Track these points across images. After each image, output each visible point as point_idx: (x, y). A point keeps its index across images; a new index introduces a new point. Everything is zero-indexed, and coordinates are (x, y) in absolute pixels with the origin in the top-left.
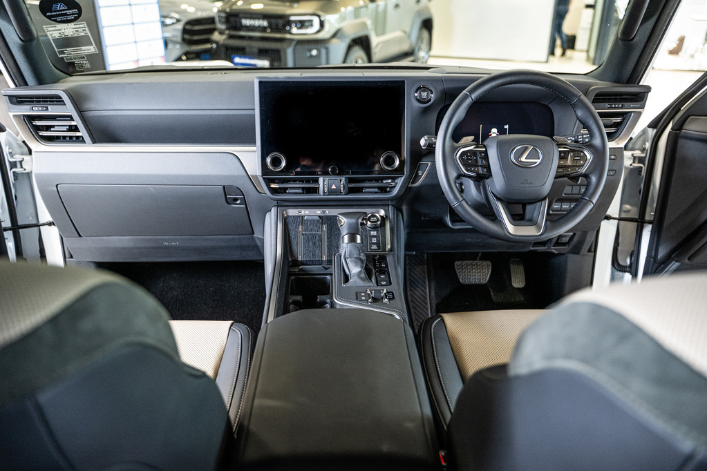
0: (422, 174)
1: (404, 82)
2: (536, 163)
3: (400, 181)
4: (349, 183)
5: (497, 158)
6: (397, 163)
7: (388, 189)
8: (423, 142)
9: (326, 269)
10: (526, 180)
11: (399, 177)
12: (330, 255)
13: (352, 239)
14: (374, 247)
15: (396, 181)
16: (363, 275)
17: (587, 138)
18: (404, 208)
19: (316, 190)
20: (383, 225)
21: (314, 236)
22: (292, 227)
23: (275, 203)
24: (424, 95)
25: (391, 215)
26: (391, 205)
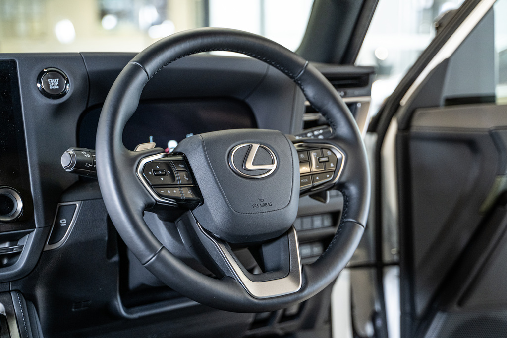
0: (68, 224)
1: (14, 62)
2: (270, 170)
3: (28, 243)
5: (208, 169)
6: (19, 205)
7: (6, 261)
8: (65, 160)
10: (260, 200)
11: (24, 234)
15: (20, 243)
17: (320, 134)
18: (40, 293)
24: (54, 83)
25: (17, 309)
26: (16, 291)
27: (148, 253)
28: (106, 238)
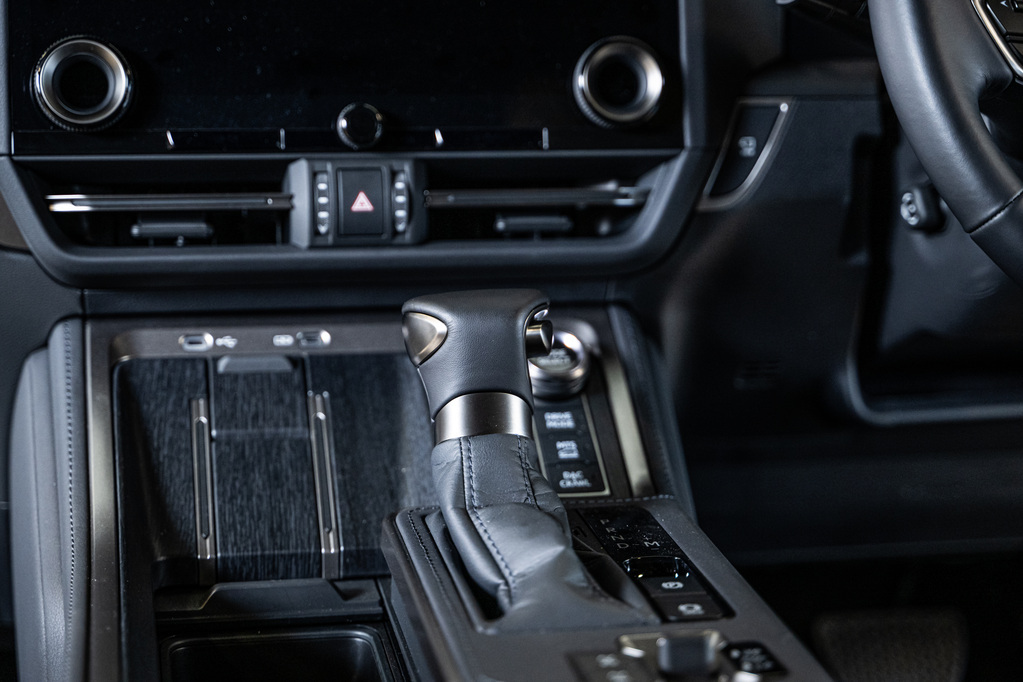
0: (759, 150)
3: (664, 183)
4: (431, 187)
6: (654, 82)
7: (604, 228)
9: (346, 595)
11: (659, 162)
12: (356, 528)
13: (485, 419)
14: (572, 479)
15: (643, 185)
16: (577, 575)
18: (673, 319)
19: (274, 226)
20: (596, 384)
21: (271, 447)
22: (156, 409)
23: (70, 299)
25: (622, 345)
26: (622, 304)
27: (988, 199)
28: (847, 199)
